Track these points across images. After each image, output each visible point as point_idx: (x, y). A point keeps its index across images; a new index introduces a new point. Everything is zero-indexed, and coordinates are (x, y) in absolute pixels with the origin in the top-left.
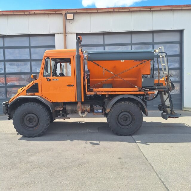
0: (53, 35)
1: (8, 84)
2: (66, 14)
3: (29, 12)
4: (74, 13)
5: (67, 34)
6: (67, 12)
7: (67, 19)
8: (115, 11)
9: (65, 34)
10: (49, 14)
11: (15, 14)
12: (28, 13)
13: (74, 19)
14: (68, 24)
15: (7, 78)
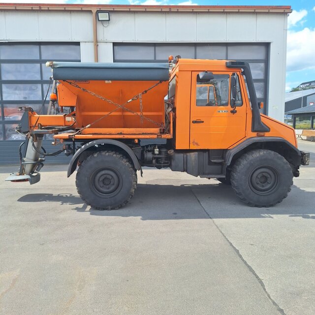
0: (78, 44)
1: (7, 118)
2: (98, 12)
3: (40, 7)
4: (109, 12)
5: (98, 43)
6: (99, 9)
7: (99, 20)
8: (172, 10)
9: (96, 43)
10: (70, 11)
11: (17, 8)
12: (38, 9)
13: (109, 20)
14: (100, 27)
15: (5, 109)
